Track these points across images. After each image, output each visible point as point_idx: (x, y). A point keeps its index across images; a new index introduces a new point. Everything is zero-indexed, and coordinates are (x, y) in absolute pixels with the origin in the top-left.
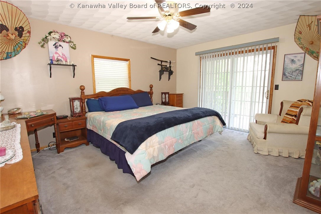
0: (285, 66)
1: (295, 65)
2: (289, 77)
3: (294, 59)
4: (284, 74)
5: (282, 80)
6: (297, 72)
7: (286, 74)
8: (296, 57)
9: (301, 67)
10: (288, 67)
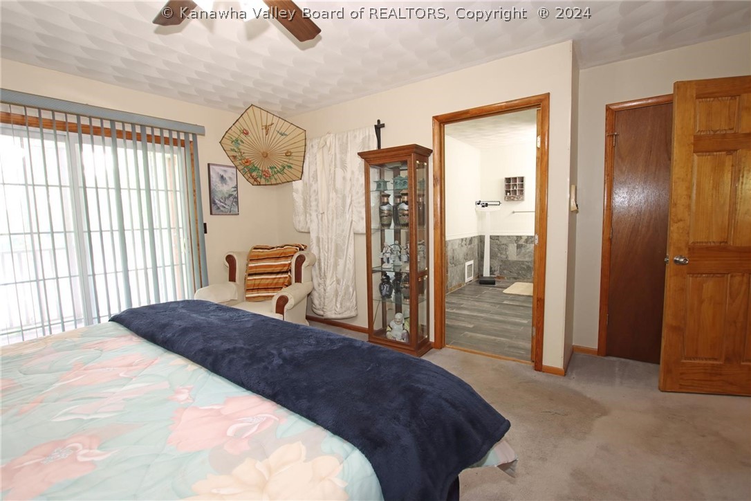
0: (213, 187)
1: (227, 186)
2: (222, 209)
3: (225, 176)
4: (212, 202)
5: (211, 214)
6: (231, 198)
7: (217, 201)
8: (225, 171)
9: (235, 191)
10: (218, 190)
